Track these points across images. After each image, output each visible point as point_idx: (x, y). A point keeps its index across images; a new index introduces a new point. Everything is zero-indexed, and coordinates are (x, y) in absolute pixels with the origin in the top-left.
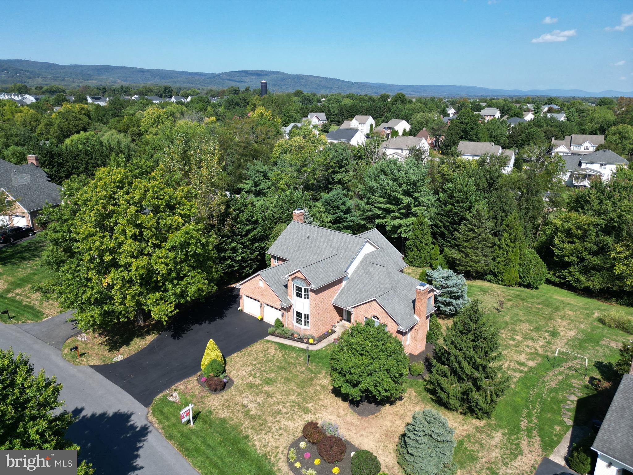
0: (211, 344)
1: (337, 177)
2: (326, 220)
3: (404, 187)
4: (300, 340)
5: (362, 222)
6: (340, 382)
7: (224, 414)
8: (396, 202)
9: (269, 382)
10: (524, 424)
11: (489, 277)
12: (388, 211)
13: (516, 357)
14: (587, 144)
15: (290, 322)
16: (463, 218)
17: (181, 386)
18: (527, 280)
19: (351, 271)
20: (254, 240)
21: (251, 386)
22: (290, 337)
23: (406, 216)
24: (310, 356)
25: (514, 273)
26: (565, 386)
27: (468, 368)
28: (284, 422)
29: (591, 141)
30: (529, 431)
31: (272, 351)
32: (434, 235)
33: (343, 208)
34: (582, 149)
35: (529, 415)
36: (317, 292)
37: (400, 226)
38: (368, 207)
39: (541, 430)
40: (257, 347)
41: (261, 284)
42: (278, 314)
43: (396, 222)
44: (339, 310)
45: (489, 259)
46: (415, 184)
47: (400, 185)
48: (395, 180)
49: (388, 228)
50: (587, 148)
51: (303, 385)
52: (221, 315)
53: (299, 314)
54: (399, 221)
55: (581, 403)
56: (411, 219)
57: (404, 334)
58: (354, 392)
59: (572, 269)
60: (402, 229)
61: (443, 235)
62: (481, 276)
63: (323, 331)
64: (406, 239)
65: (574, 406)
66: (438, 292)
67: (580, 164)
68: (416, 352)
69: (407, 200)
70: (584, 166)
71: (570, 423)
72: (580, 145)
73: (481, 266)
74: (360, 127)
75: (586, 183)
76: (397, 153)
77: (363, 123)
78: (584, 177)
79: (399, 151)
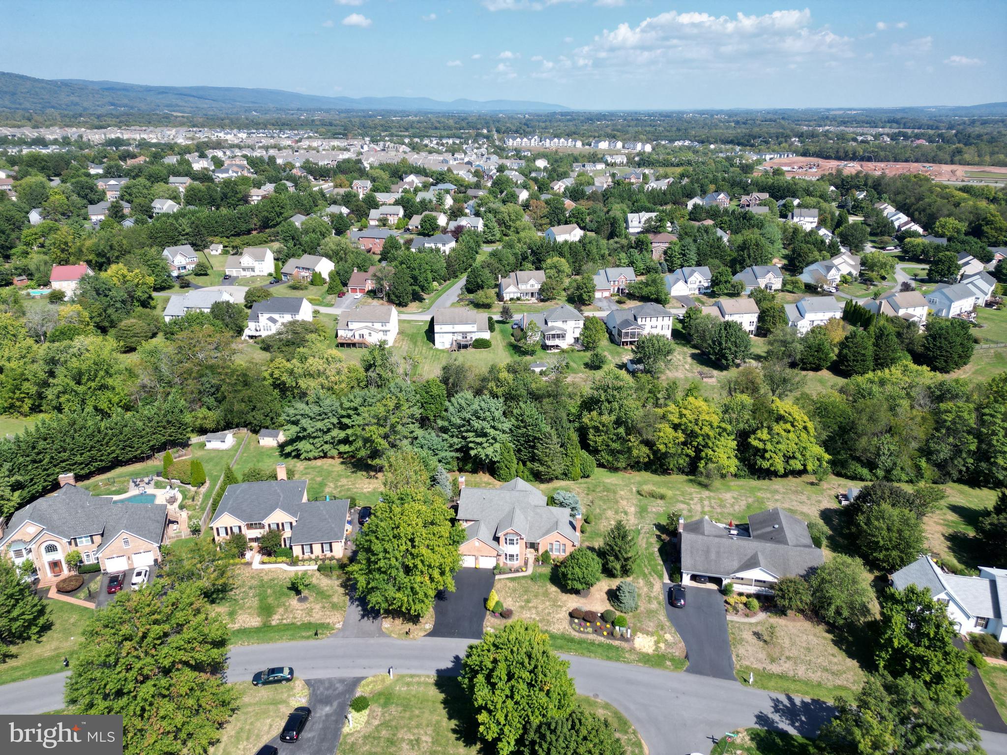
3: (491, 423)
4: (517, 571)
8: (484, 435)
9: (528, 601)
10: (646, 571)
11: (562, 477)
12: (480, 444)
14: (532, 282)
15: (503, 562)
16: (537, 438)
17: (487, 623)
18: (586, 473)
21: (522, 607)
25: (578, 471)
26: (649, 544)
28: (557, 616)
29: (535, 279)
30: (650, 574)
34: (529, 287)
35: (645, 566)
36: (523, 539)
37: (491, 453)
39: (654, 571)
40: (498, 585)
41: (477, 544)
42: (493, 560)
43: (487, 451)
46: (499, 419)
50: (532, 286)
54: (489, 449)
55: (661, 551)
56: (497, 446)
60: (494, 455)
62: (558, 478)
63: (524, 561)
64: (497, 462)
65: (657, 554)
67: (546, 323)
70: (549, 324)
71: (661, 563)
72: (526, 282)
74: (256, 265)
75: (557, 342)
76: (366, 328)
77: (260, 258)
78: (554, 336)
79: (370, 324)
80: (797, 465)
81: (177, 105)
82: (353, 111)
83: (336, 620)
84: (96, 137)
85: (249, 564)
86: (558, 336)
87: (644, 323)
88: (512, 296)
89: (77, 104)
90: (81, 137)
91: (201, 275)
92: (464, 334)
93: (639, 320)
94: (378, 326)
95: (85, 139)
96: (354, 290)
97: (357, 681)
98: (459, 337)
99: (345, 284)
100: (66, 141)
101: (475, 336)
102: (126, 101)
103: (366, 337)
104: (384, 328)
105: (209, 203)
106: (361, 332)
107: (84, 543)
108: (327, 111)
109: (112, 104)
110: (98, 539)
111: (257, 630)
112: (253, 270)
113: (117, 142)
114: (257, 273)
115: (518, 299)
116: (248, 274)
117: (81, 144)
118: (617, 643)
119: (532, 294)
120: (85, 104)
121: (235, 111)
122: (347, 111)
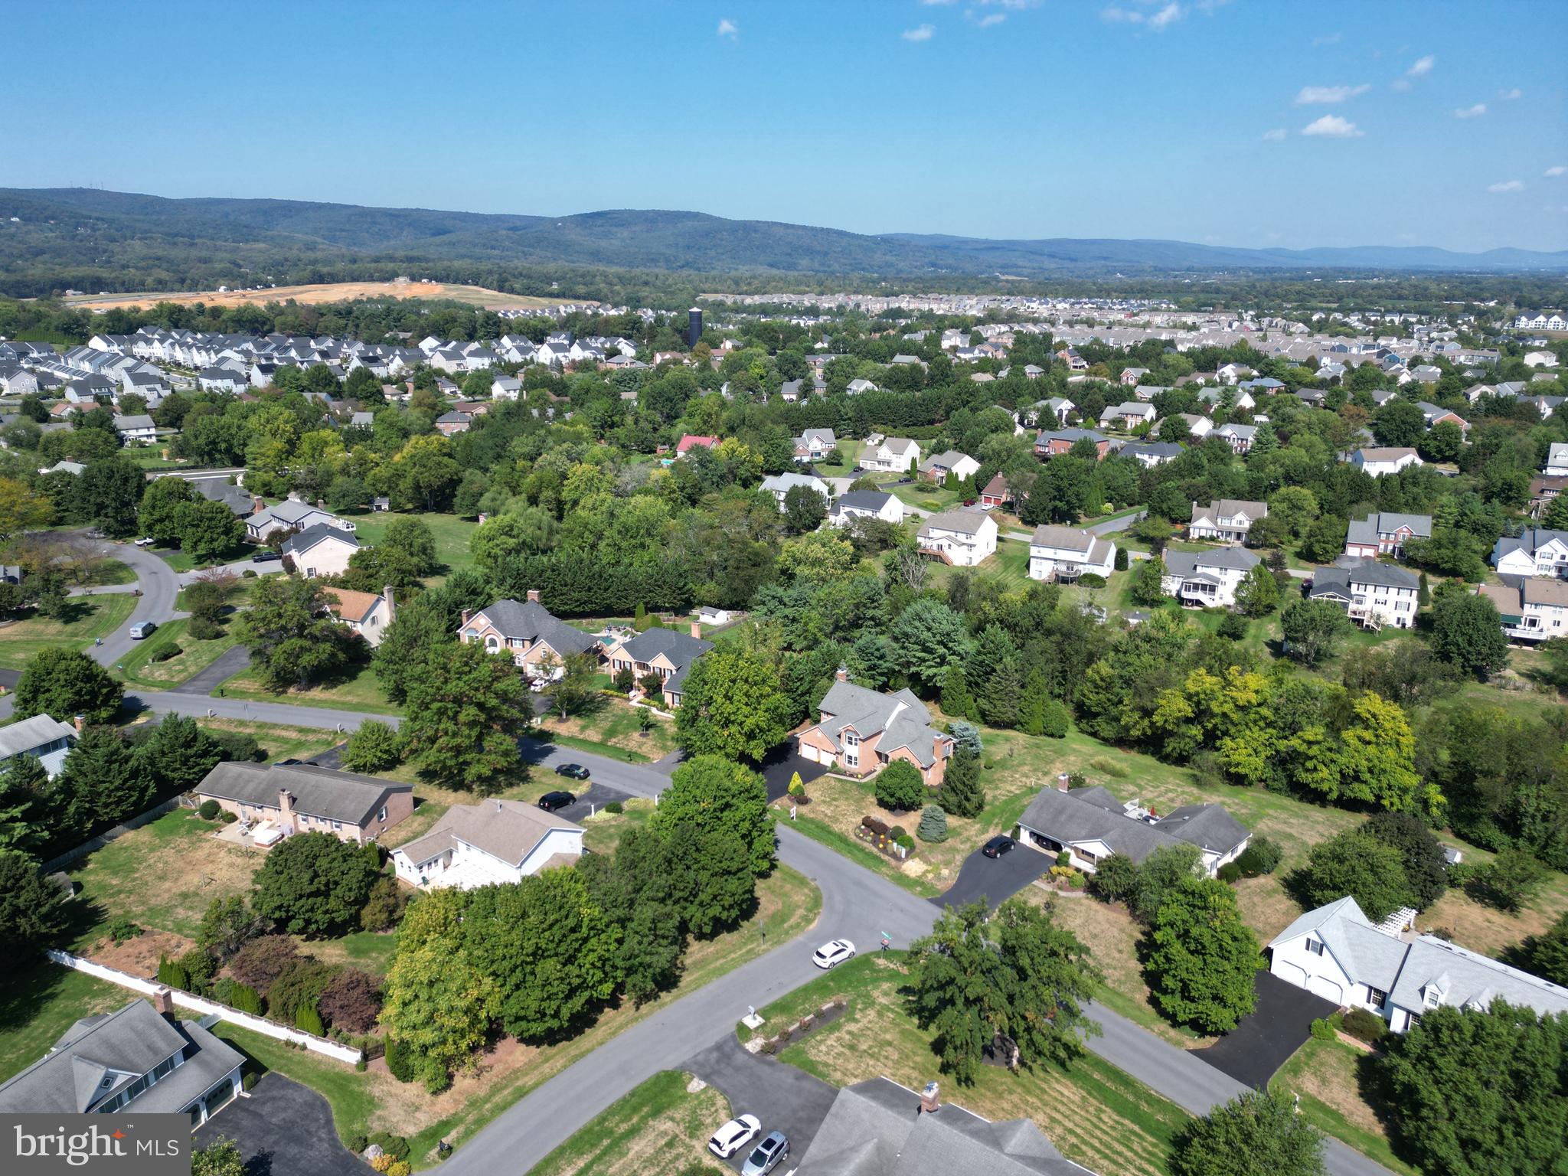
0: (796, 774)
1: (870, 613)
2: (860, 667)
3: (938, 637)
4: (851, 776)
5: (897, 668)
6: (883, 794)
7: (812, 816)
8: (930, 651)
9: (835, 800)
11: (1018, 726)
12: (924, 660)
13: (1009, 788)
14: (1240, 516)
15: (842, 762)
16: (994, 670)
17: (778, 801)
18: (1050, 730)
19: (888, 725)
20: (803, 694)
21: (823, 802)
22: (844, 773)
23: (941, 664)
24: (860, 786)
25: (1037, 723)
27: (960, 786)
28: (849, 818)
29: (1247, 513)
31: (833, 783)
32: (970, 684)
33: (877, 654)
34: (1234, 524)
36: (863, 740)
37: (935, 675)
38: (902, 652)
40: (821, 780)
41: (819, 734)
42: (833, 758)
43: (931, 672)
44: (879, 754)
45: (1016, 711)
46: (948, 635)
47: (934, 635)
48: (929, 629)
49: (923, 678)
50: (1240, 522)
51: (858, 801)
52: (786, 759)
53: (850, 757)
54: (934, 670)
56: (945, 668)
57: (926, 769)
58: (892, 800)
59: (1099, 719)
60: (938, 678)
61: (977, 684)
62: (1010, 725)
63: (867, 770)
64: (941, 688)
66: (955, 740)
67: (1195, 568)
68: (935, 783)
69: (941, 650)
70: (1199, 570)
72: (1230, 516)
73: (1009, 716)
74: (894, 458)
75: (1199, 595)
76: (949, 538)
77: (899, 452)
78: (1196, 587)
79: (953, 534)
80: (1366, 794)
81: (1016, 266)
82: (1280, 269)
83: (657, 757)
84: (876, 305)
85: (629, 700)
86: (1204, 587)
87: (1361, 592)
88: (1203, 533)
89: (892, 265)
90: (858, 306)
91: (832, 464)
92: (1070, 565)
93: (1354, 587)
94: (962, 537)
95: (863, 308)
96: (988, 500)
97: (628, 797)
98: (1063, 568)
99: (979, 491)
100: (841, 311)
101: (1085, 570)
102: (951, 261)
103: (945, 549)
104: (969, 541)
105: (909, 387)
106: (940, 542)
107: (517, 644)
108: (1233, 271)
109: (933, 265)
110: (527, 643)
111: (594, 744)
112: (889, 464)
113: (898, 313)
114: (893, 468)
115: (1212, 539)
116: (883, 468)
117: (856, 313)
118: (886, 858)
119: (1239, 536)
120: (901, 265)
121: (1092, 272)
122: (1270, 271)
